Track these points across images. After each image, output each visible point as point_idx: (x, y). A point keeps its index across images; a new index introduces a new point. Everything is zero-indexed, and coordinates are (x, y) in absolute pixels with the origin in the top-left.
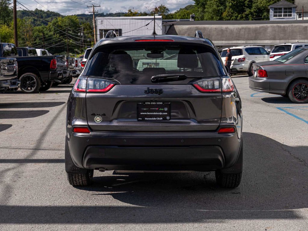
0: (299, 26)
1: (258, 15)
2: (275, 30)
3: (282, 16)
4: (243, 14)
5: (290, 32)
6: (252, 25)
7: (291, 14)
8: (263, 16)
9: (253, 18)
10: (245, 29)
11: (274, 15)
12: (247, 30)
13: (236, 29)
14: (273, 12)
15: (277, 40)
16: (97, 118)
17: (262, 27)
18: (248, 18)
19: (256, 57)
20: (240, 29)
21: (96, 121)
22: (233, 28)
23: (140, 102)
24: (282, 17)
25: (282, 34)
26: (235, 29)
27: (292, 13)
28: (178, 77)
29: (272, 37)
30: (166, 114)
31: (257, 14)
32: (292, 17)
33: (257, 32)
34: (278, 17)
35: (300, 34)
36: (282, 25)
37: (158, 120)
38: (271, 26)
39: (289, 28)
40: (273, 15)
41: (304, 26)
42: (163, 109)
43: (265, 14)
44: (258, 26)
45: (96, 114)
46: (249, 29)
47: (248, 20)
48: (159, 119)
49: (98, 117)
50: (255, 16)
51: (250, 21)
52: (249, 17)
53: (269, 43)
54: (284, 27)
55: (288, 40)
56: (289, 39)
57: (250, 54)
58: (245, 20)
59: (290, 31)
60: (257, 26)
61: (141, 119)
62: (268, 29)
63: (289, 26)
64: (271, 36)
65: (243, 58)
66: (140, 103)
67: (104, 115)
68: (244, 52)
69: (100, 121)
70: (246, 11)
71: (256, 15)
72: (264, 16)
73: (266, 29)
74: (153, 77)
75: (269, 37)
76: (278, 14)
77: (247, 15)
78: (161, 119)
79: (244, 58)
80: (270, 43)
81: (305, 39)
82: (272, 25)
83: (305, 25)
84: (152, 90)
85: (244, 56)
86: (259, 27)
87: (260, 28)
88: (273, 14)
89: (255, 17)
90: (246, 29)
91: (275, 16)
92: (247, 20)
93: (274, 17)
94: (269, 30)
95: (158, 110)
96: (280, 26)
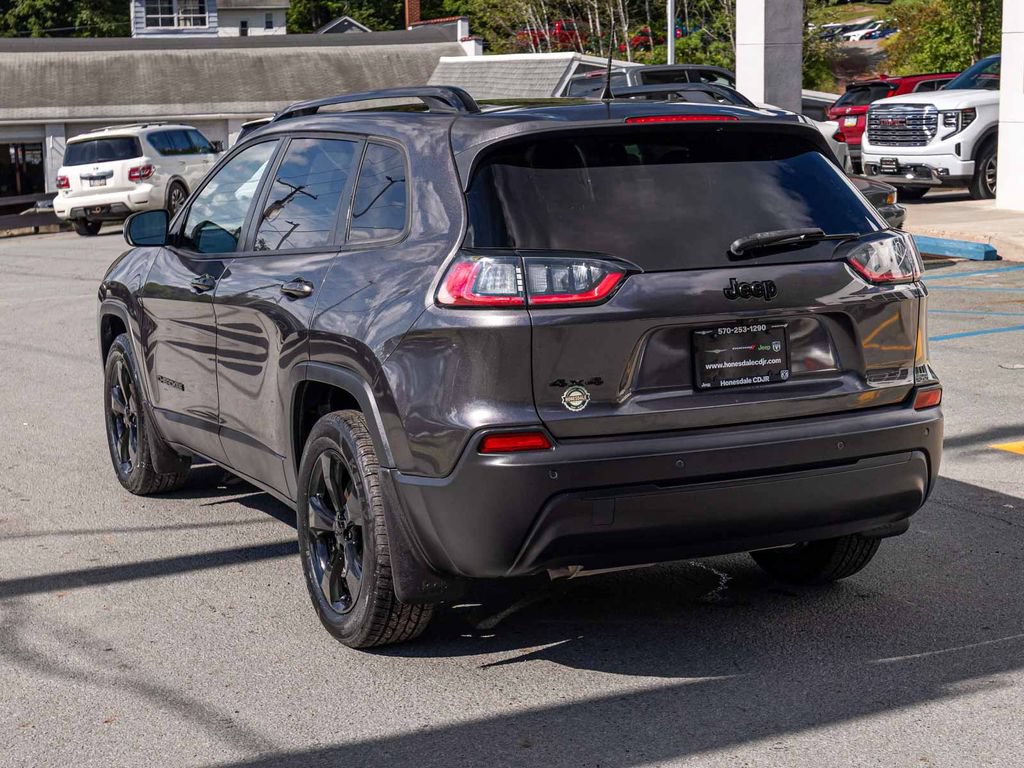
0: (239, 57)
1: (62, 17)
2: (162, 73)
3: (173, 25)
4: (7, 16)
5: (210, 76)
6: (79, 53)
7: (204, 18)
8: (77, 23)
9: (44, 28)
10: (60, 66)
11: (147, 19)
12: (66, 70)
13: (28, 66)
14: (143, 9)
15: (174, 102)
16: (572, 394)
17: (117, 60)
18: (27, 30)
19: (184, 163)
20: (43, 68)
21: (570, 405)
22: (17, 63)
23: (701, 330)
24: (176, 27)
25: (187, 85)
26: (24, 68)
27: (207, 15)
28: (802, 237)
29: (156, 94)
30: (778, 361)
31: (55, 15)
32: (207, 26)
33: (102, 77)
34: (161, 28)
35: (245, 84)
36: (183, 53)
37: (757, 384)
38: (148, 58)
39: (205, 62)
40: (144, 20)
41: (253, 57)
42: (768, 348)
43: (85, 17)
44: (103, 56)
45: (567, 382)
46: (74, 66)
47: (28, 35)
48: (759, 380)
49: (577, 390)
50: (49, 23)
51: (34, 40)
52: (29, 26)
53: (150, 113)
54: (189, 59)
55: (209, 104)
56: (212, 101)
57: (164, 153)
58: (15, 36)
59: (212, 72)
60: (100, 59)
61: (709, 385)
62: (138, 68)
63: (205, 57)
64: (153, 91)
65: (143, 169)
66: (704, 333)
67: (597, 381)
68: (145, 145)
69: (583, 403)
70: (16, 7)
71: (52, 19)
72: (81, 23)
73: (130, 67)
74: (737, 243)
75: (146, 92)
76: (160, 16)
77: (24, 18)
78: (767, 379)
79: (148, 168)
80: (154, 113)
81: (264, 100)
82: (148, 52)
83: (254, 55)
84: (746, 286)
85: (147, 161)
86: (107, 61)
87: (112, 62)
88: (143, 14)
89: (51, 27)
90: (63, 66)
91: (151, 22)
92: (23, 36)
93: (147, 25)
94: (143, 70)
95: (755, 349)
96: (176, 57)
